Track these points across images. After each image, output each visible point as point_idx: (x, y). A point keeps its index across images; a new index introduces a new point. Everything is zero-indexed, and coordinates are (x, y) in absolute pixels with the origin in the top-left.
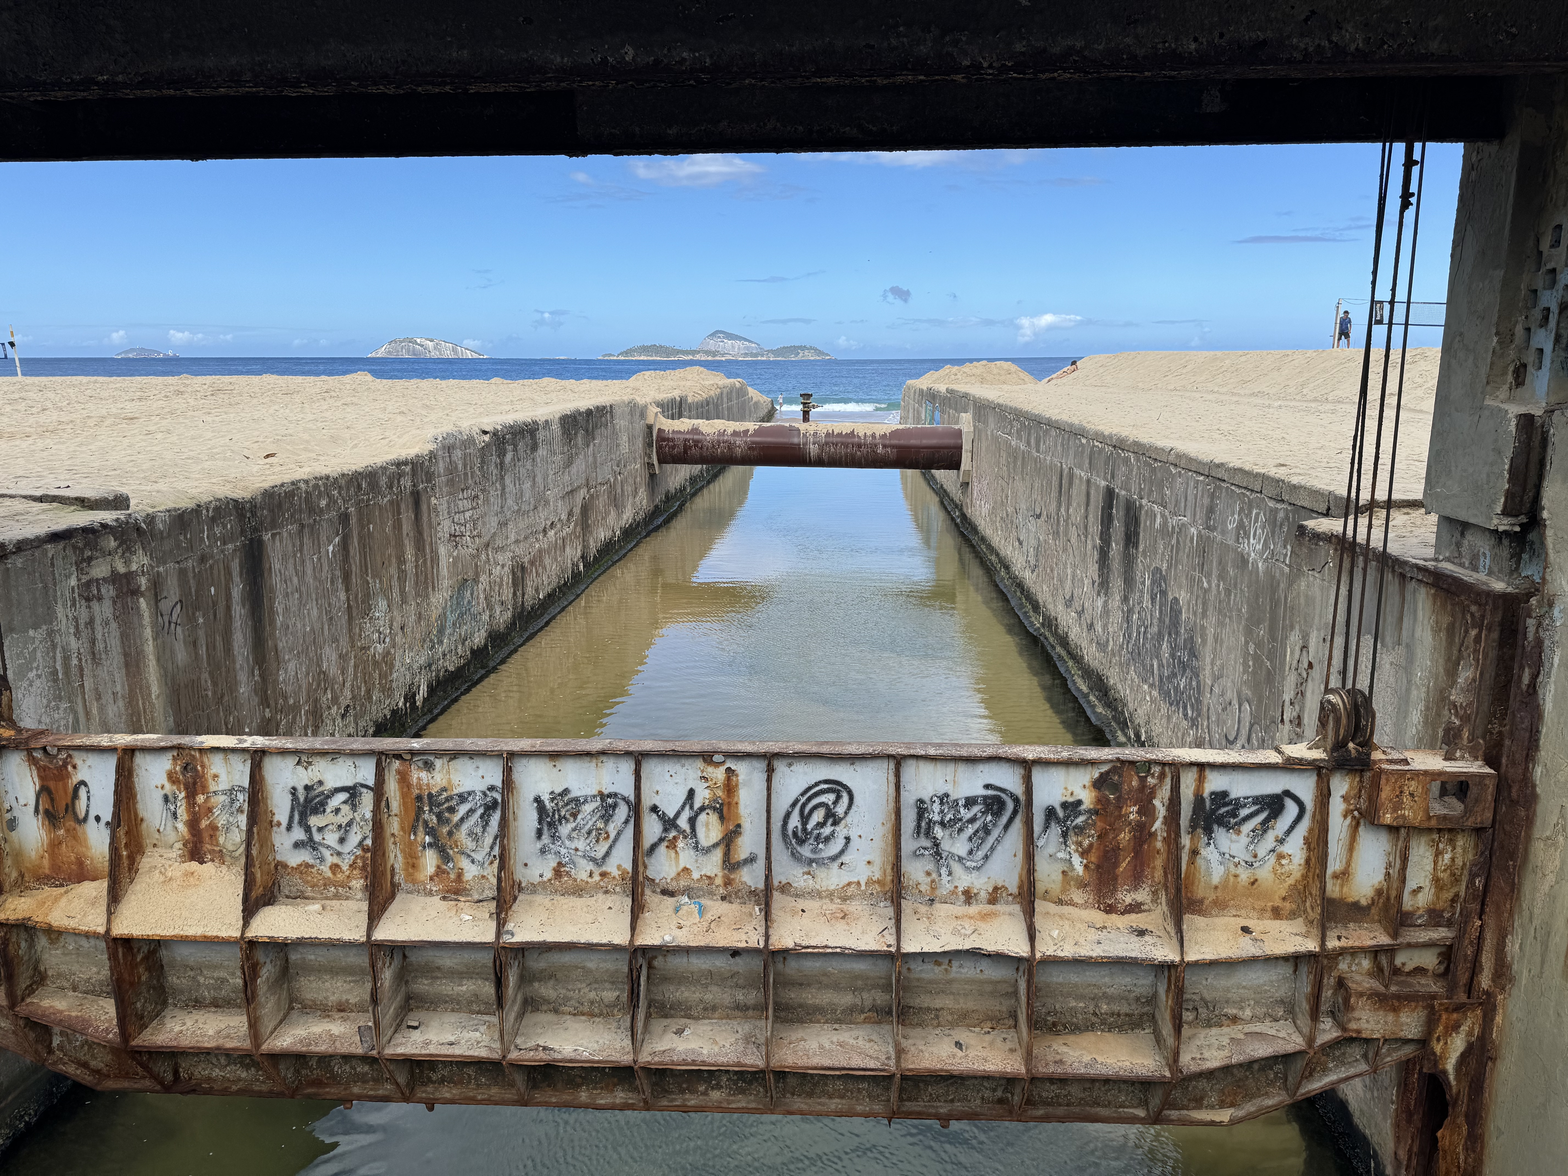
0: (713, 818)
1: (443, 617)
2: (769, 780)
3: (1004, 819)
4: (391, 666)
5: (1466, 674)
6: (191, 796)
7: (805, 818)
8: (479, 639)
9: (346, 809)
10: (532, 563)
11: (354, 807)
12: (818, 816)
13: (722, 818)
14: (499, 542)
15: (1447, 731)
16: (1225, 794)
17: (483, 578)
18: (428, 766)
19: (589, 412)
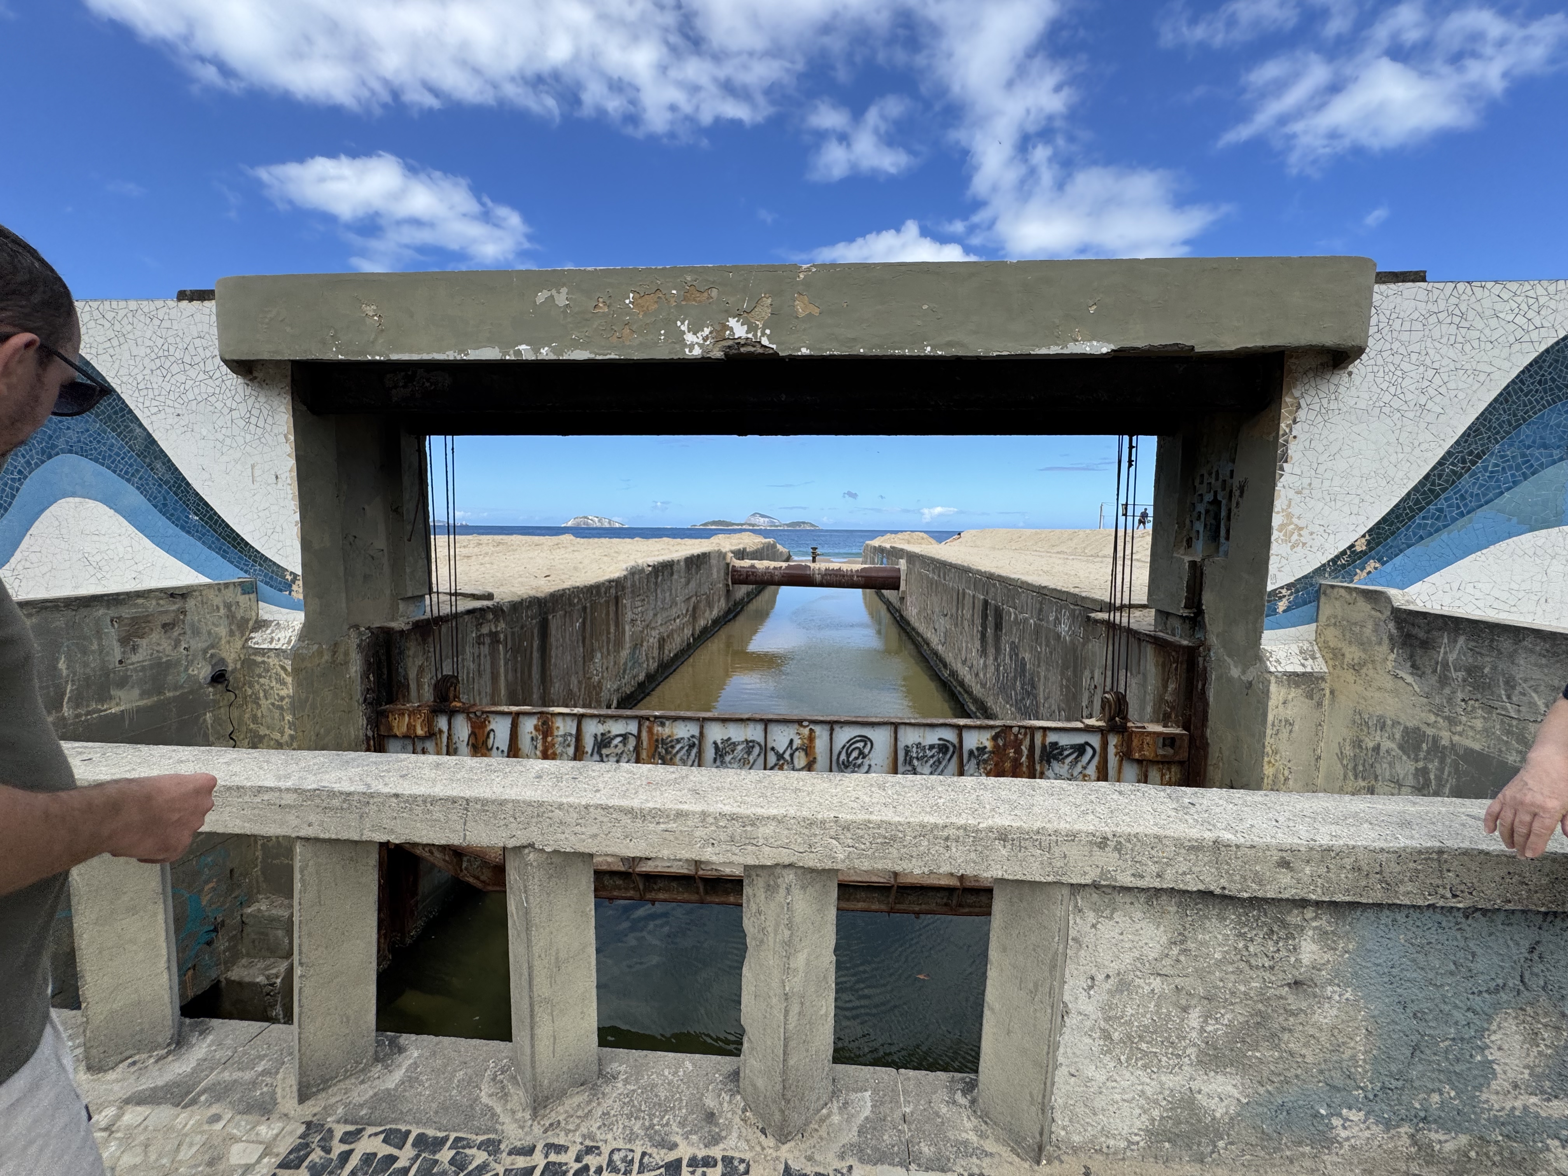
0: (802, 754)
1: (625, 664)
2: (831, 734)
3: (948, 756)
4: (601, 689)
5: (1172, 686)
6: (545, 738)
7: (848, 755)
8: (642, 677)
9: (620, 745)
10: (668, 636)
11: (625, 745)
12: (855, 754)
13: (807, 754)
14: (653, 625)
15: (1164, 714)
16: (1056, 743)
17: (645, 644)
18: (663, 725)
19: (698, 556)
